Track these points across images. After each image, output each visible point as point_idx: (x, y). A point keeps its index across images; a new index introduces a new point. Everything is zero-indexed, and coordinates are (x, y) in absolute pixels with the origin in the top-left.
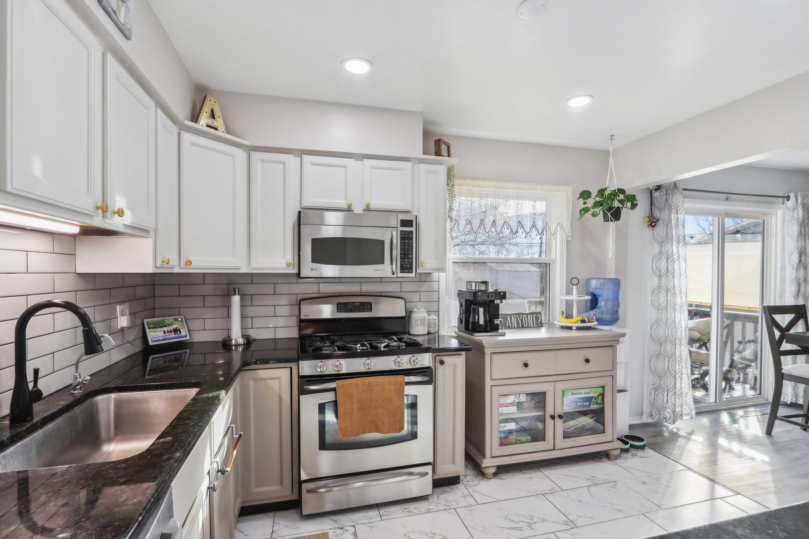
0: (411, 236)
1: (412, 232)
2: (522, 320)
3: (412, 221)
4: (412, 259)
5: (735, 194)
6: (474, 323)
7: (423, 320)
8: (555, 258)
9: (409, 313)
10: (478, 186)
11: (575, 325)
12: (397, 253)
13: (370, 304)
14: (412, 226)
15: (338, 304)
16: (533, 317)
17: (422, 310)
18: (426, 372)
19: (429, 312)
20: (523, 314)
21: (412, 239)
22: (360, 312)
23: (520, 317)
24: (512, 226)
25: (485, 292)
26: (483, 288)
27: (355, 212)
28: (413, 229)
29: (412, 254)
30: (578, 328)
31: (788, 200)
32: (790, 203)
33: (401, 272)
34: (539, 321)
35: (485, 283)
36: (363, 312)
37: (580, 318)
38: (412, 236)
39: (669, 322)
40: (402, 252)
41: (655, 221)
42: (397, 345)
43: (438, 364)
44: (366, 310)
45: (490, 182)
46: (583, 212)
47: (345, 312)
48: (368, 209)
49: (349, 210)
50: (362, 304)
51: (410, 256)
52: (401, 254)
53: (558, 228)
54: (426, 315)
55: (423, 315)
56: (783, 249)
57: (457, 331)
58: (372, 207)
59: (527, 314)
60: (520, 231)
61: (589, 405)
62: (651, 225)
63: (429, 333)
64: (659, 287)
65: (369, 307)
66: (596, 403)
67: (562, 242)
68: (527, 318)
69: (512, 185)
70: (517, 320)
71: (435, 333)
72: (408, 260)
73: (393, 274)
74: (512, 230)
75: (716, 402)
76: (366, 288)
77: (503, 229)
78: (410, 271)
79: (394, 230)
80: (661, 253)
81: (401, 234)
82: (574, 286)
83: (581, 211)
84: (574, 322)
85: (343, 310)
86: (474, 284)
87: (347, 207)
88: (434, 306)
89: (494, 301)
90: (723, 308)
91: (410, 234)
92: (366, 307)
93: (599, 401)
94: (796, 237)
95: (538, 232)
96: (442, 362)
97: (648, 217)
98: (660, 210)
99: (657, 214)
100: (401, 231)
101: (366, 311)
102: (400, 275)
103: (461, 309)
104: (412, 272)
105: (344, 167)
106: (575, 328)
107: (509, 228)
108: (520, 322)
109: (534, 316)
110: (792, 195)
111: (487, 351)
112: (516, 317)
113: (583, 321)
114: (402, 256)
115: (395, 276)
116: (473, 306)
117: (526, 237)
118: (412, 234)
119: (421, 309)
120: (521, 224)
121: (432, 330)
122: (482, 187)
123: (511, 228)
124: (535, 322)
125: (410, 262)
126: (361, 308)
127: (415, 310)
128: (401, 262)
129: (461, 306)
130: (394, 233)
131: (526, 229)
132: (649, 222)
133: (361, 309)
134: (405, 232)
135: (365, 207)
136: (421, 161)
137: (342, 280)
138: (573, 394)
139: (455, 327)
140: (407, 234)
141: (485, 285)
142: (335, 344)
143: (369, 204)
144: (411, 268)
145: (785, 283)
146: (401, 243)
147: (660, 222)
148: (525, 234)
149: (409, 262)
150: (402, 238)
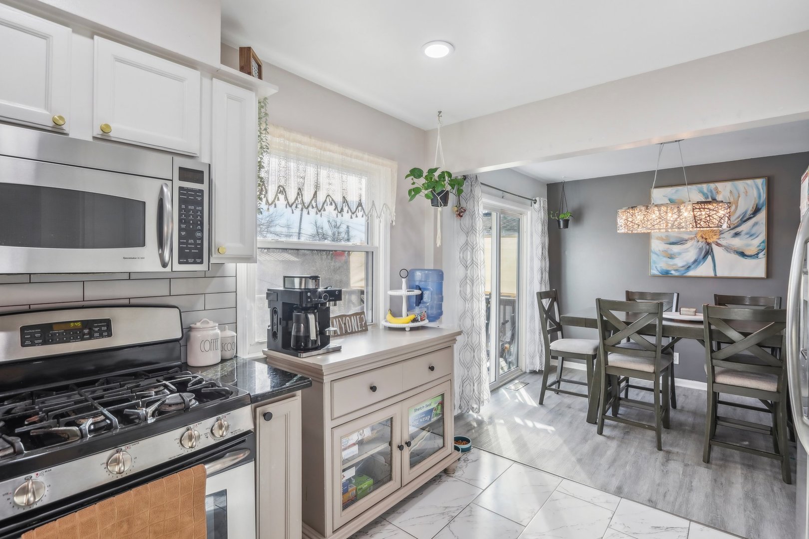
0: (199, 199)
1: (202, 191)
2: (345, 324)
3: (202, 172)
4: (202, 239)
5: (509, 193)
6: (297, 338)
7: (214, 341)
8: (378, 246)
9: (187, 331)
10: (294, 141)
11: (408, 326)
12: (172, 228)
13: (108, 322)
14: (202, 182)
15: (23, 329)
16: (357, 319)
17: (211, 324)
18: (244, 441)
19: (222, 326)
20: (346, 316)
21: (201, 204)
22: (82, 339)
23: (342, 320)
24: (336, 200)
25: (314, 291)
26: (311, 285)
27: (71, 136)
28: (204, 187)
29: (202, 231)
30: (412, 329)
31: (535, 203)
32: (537, 206)
33: (180, 263)
34: (363, 323)
35: (315, 278)
36: (90, 339)
37: (412, 317)
38: (203, 199)
39: (474, 312)
40: (183, 226)
41: (463, 211)
42: (179, 400)
43: (261, 420)
44: (97, 335)
45: (311, 138)
46: (413, 193)
47: (45, 342)
48: (104, 137)
49: (57, 129)
50: (87, 324)
51: (198, 234)
52: (180, 230)
53: (384, 208)
54: (218, 331)
55: (211, 332)
56: (532, 243)
57: (266, 350)
58: (113, 135)
59: (350, 316)
60: (346, 209)
61: (430, 419)
62: (459, 215)
63: (223, 360)
64: (466, 277)
65: (104, 328)
66: (436, 415)
67: (386, 227)
68: (351, 320)
69: (336, 148)
70: (340, 324)
71: (232, 359)
72: (195, 241)
73: (164, 265)
74: (336, 208)
75: (495, 381)
76: (94, 293)
77: (325, 204)
78: (198, 260)
79: (166, 185)
80: (467, 243)
81: (180, 194)
82: (403, 279)
83: (410, 191)
84: (404, 321)
85: (40, 341)
86: (297, 281)
87: (51, 124)
88: (229, 316)
89: (326, 303)
90: (500, 296)
91: (199, 196)
92: (96, 329)
93: (439, 412)
94: (540, 234)
95: (364, 212)
96: (267, 416)
97: (456, 206)
98: (466, 200)
99: (463, 204)
100: (181, 188)
101: (97, 338)
102: (178, 267)
103: (275, 317)
104: (202, 263)
105: (44, 37)
106: (409, 329)
107: (333, 204)
108: (343, 326)
109: (358, 317)
110: (537, 199)
111: (327, 380)
112: (339, 321)
113: (415, 320)
114: (183, 233)
115: (168, 269)
116: (295, 313)
117: (351, 218)
118: (202, 196)
119: (208, 323)
120: (346, 200)
121: (228, 355)
122: (300, 142)
123: (335, 204)
124: (359, 324)
125: (199, 244)
126: (86, 331)
127: (198, 325)
128: (180, 243)
129: (274, 312)
130: (165, 189)
131: (351, 207)
132: (457, 211)
133: (84, 334)
134: (188, 190)
135: (97, 132)
136: (216, 74)
137: (33, 279)
138: (416, 410)
139: (262, 343)
140: (191, 195)
141: (314, 281)
142: (17, 430)
143: (108, 126)
144: (201, 256)
145: (533, 272)
146: (180, 209)
147: (467, 212)
148: (350, 213)
149: (196, 244)
150: (181, 201)
